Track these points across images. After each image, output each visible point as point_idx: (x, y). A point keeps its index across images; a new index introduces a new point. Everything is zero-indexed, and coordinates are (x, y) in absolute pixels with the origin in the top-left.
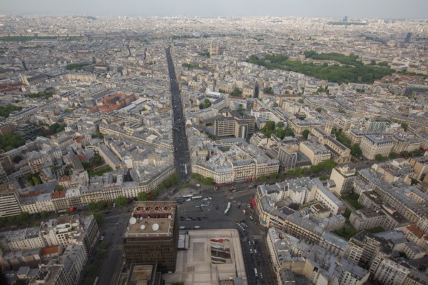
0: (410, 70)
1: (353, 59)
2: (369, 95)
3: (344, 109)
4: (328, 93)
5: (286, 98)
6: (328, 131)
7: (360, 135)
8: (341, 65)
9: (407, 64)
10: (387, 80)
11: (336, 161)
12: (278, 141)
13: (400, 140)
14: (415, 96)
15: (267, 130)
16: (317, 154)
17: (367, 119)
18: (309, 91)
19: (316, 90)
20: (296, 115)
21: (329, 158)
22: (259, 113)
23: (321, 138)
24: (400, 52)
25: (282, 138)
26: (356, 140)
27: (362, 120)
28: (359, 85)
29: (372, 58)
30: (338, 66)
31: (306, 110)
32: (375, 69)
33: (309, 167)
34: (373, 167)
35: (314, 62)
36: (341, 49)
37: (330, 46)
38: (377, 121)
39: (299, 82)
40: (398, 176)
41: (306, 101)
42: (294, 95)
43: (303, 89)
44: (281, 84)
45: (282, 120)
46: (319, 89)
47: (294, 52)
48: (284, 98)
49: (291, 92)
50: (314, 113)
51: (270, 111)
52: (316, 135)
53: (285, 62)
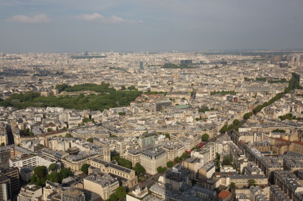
0: (153, 90)
1: (104, 87)
2: (131, 115)
3: (113, 133)
4: (94, 122)
5: (51, 136)
6: (107, 158)
7: (137, 153)
8: (96, 94)
9: (149, 86)
10: (139, 100)
11: (125, 185)
12: (56, 187)
13: (169, 149)
14: (165, 110)
15: (38, 179)
16: (105, 185)
17: (137, 138)
18: (74, 124)
19: (80, 121)
20: (69, 151)
21: (118, 185)
22: (21, 162)
23: (103, 168)
24: (141, 77)
25: (60, 182)
26: (135, 160)
27: (134, 139)
28: (119, 108)
29: (121, 84)
30: (94, 94)
31: (78, 144)
32: (127, 93)
34: (159, 180)
35: (70, 95)
36: (91, 80)
37: (80, 77)
38: (146, 136)
39: (60, 116)
40: (181, 181)
41: (74, 134)
42: (58, 131)
43: (66, 123)
44: (40, 123)
45: (54, 161)
46: (83, 120)
47: (45, 87)
48: (48, 137)
49: (54, 128)
50: (86, 144)
51: (36, 155)
52: (96, 166)
53: (37, 99)
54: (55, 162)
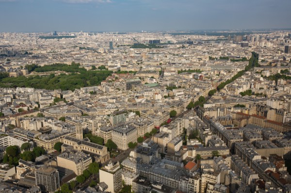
0: (123, 69)
1: (75, 67)
2: (102, 94)
3: (85, 112)
4: (65, 101)
5: (22, 116)
6: (79, 136)
7: (109, 130)
8: (67, 74)
9: (119, 65)
10: (110, 79)
11: (98, 161)
12: (30, 165)
13: (140, 125)
14: (135, 88)
15: (10, 158)
16: (79, 162)
17: (109, 115)
18: (46, 104)
19: (52, 101)
20: (41, 130)
21: (91, 161)
23: (76, 146)
24: (110, 57)
25: (33, 160)
26: (107, 137)
27: (105, 117)
28: (90, 88)
29: (91, 64)
30: (65, 74)
31: (50, 123)
32: (98, 73)
33: (74, 179)
34: (131, 155)
35: (40, 75)
36: (61, 60)
37: (50, 58)
38: (117, 114)
39: (31, 97)
40: (151, 155)
41: (46, 113)
42: (29, 111)
43: (37, 103)
44: (10, 104)
45: (26, 140)
46: (54, 99)
47: (13, 67)
48: (19, 117)
49: (25, 109)
50: (59, 123)
51: (7, 135)
52: (69, 144)
53: (6, 79)
54: (27, 142)
